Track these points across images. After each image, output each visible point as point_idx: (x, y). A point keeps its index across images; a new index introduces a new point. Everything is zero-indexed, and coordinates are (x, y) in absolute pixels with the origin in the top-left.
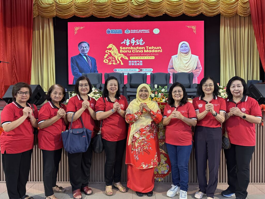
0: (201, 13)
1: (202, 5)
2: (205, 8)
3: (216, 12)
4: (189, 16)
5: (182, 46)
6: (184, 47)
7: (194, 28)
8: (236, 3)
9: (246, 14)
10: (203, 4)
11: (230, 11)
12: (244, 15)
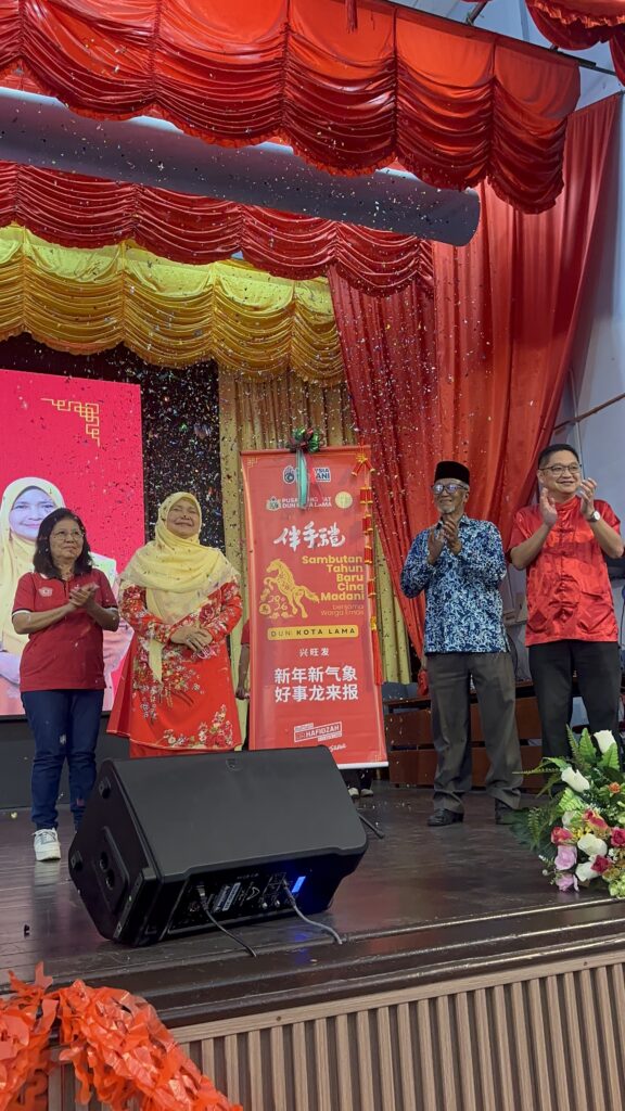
0: (123, 342)
1: (124, 304)
2: (138, 321)
3: (193, 349)
4: (54, 347)
5: (22, 499)
6: (33, 507)
7: (88, 413)
8: (284, 323)
9: (328, 378)
10: (128, 301)
11: (255, 355)
12: (322, 379)
